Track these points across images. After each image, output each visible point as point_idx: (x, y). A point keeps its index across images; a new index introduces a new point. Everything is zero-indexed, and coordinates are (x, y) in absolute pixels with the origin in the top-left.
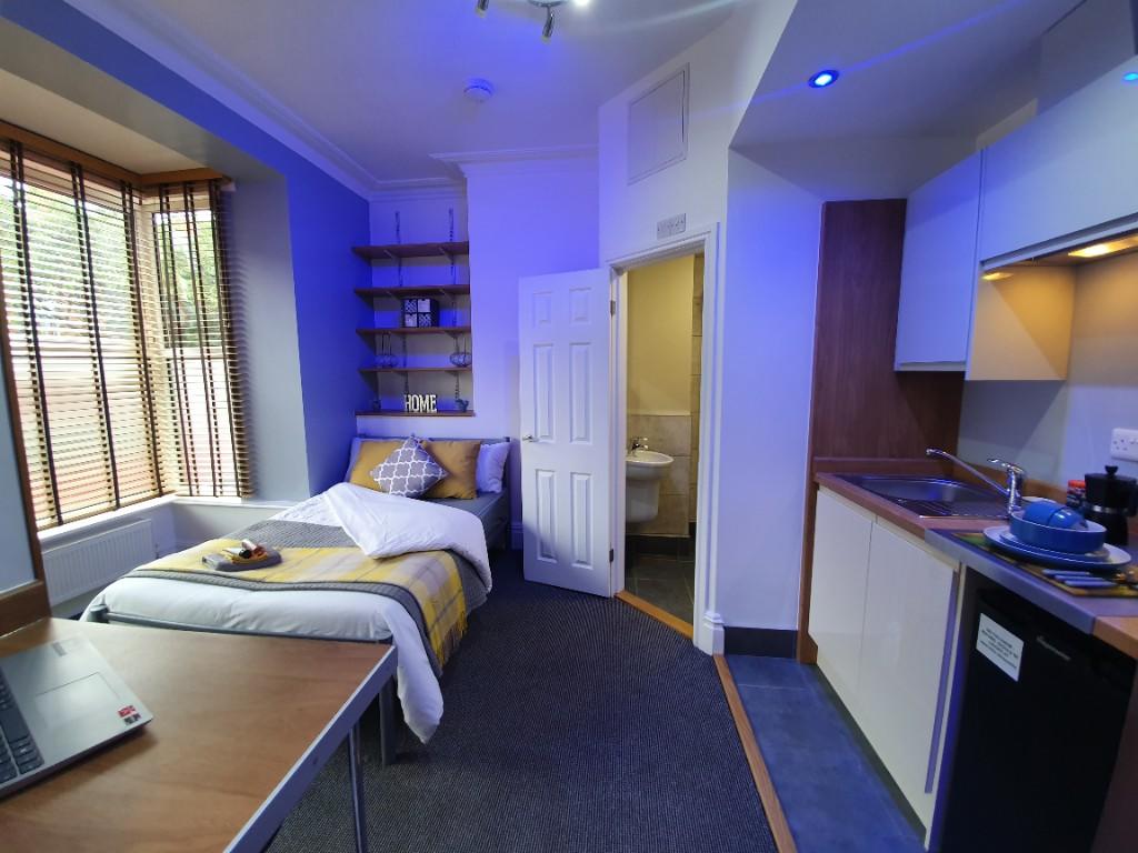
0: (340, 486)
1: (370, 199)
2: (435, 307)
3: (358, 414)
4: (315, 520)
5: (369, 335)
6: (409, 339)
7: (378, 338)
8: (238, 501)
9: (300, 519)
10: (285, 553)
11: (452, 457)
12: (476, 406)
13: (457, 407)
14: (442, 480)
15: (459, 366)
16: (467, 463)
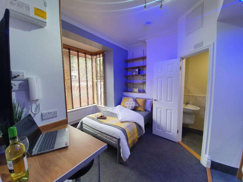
0: (119, 106)
1: (128, 50)
2: (139, 70)
3: (123, 92)
4: (113, 112)
5: (126, 76)
6: (134, 77)
7: (128, 77)
8: (104, 106)
9: (111, 111)
10: (108, 117)
11: (140, 102)
12: (146, 91)
13: (143, 91)
14: (138, 107)
15: (144, 82)
16: (143, 104)
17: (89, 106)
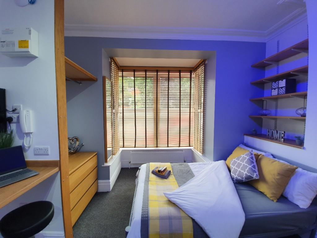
1: (266, 41)
3: (244, 134)
8: (201, 154)
11: (271, 169)
14: (256, 180)
17: (180, 148)
